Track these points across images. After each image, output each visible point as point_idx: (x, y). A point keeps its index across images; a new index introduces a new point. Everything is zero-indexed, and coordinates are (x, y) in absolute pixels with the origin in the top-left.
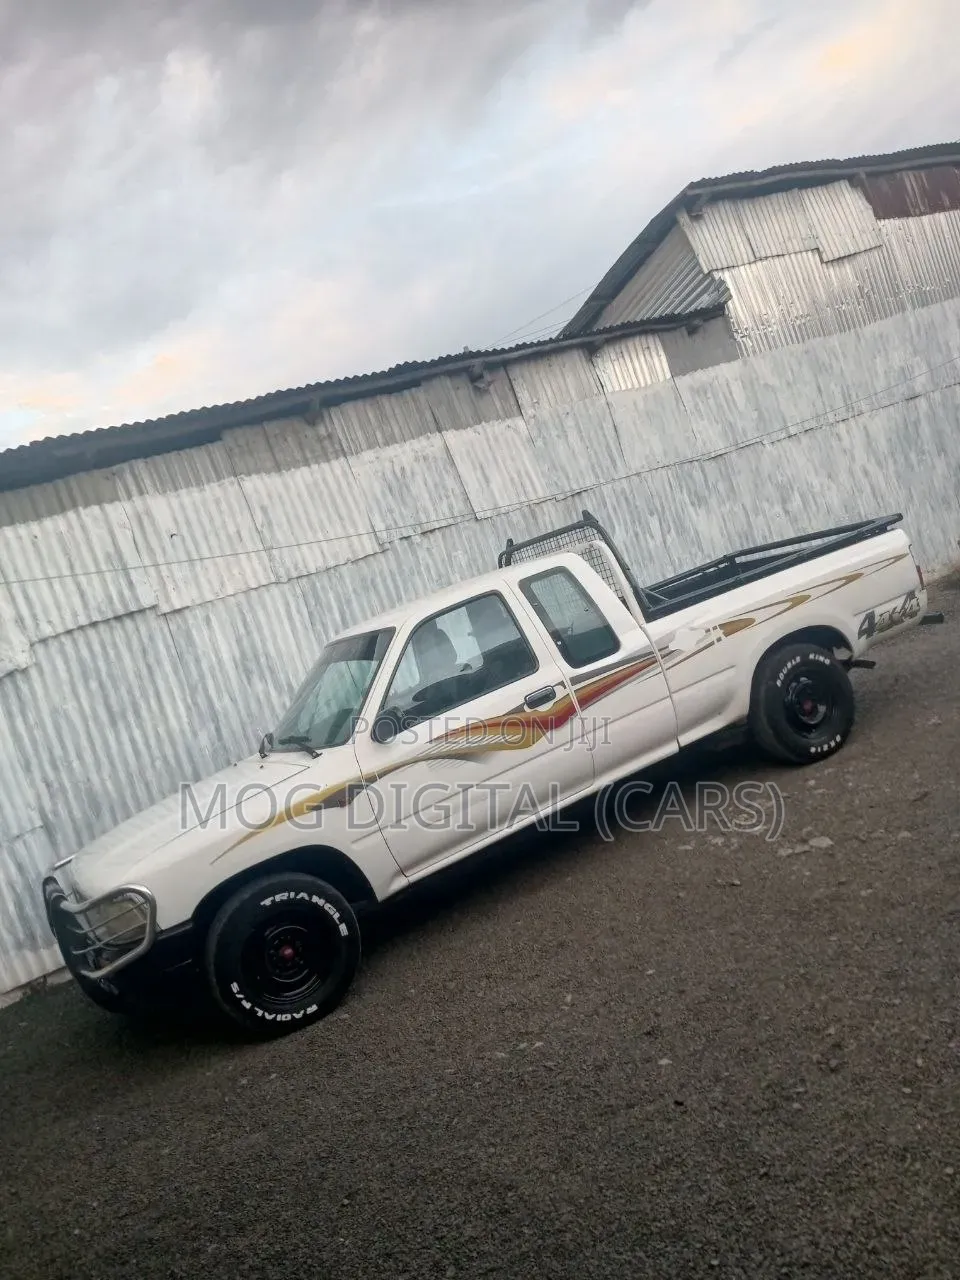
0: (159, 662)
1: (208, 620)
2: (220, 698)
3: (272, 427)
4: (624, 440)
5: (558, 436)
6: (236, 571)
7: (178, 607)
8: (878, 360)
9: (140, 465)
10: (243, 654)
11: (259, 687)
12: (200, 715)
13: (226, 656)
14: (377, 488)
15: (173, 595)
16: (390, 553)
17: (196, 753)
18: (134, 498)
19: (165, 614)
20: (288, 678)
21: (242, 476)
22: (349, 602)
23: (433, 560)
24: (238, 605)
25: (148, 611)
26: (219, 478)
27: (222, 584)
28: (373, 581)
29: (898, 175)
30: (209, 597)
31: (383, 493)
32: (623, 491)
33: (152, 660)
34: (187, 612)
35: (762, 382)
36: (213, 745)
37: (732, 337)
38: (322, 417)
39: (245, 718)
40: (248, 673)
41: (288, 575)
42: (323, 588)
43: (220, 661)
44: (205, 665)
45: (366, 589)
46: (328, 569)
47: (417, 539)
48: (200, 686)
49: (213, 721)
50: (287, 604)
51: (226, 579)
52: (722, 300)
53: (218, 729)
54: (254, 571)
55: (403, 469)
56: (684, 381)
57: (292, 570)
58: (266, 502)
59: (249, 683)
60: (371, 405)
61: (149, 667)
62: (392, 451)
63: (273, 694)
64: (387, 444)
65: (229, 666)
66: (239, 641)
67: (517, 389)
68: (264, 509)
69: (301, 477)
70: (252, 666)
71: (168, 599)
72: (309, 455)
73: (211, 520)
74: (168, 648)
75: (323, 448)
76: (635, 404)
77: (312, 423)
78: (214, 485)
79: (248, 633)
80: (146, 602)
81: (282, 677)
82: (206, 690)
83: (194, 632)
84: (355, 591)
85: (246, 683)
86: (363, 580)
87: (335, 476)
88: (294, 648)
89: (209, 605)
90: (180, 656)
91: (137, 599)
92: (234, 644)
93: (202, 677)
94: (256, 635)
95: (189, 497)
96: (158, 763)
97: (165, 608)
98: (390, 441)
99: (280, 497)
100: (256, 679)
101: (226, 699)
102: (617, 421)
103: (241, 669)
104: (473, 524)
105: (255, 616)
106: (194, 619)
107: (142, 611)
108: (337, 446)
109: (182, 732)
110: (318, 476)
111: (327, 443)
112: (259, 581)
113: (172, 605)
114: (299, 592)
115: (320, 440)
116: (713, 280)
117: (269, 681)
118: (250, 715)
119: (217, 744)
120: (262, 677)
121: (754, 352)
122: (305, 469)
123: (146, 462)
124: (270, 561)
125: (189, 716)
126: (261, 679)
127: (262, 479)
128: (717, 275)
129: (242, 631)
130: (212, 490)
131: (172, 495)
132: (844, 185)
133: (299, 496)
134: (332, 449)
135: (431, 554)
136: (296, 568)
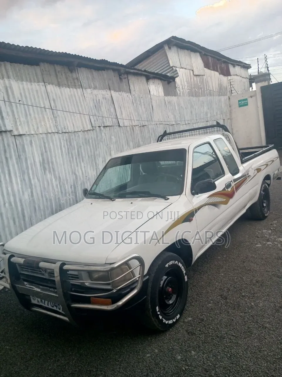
0: (11, 157)
1: (31, 142)
2: (34, 178)
3: (58, 68)
4: (154, 111)
5: (139, 104)
6: (43, 124)
7: (21, 133)
8: (202, 108)
9: (8, 65)
10: (43, 160)
11: (49, 176)
12: (26, 184)
13: (37, 160)
14: (92, 104)
15: (20, 128)
16: (94, 131)
17: (23, 201)
18: (5, 79)
19: (14, 136)
20: (59, 174)
21: (47, 84)
22: (81, 147)
23: (106, 137)
24: (43, 138)
25: (8, 132)
26: (38, 82)
27: (38, 128)
28: (89, 140)
29: (208, 57)
30: (33, 133)
31: (93, 106)
32: (153, 128)
33: (8, 156)
34: (24, 137)
35: (181, 106)
36: (29, 199)
37: (176, 89)
38: (75, 70)
39: (42, 189)
40: (45, 169)
41: (62, 131)
42: (72, 139)
43: (35, 162)
44: (29, 162)
45: (86, 143)
46: (75, 132)
47: (102, 128)
48: (26, 171)
49: (30, 188)
50: (61, 143)
51: (39, 126)
52: (175, 76)
53: (32, 192)
54: (50, 126)
55: (99, 100)
56: (166, 98)
57: (63, 129)
58: (55, 97)
59: (45, 174)
60: (90, 72)
61: (6, 158)
62: (95, 92)
63: (54, 180)
64: (94, 89)
65: (38, 165)
66: (42, 155)
67: (130, 84)
68: (54, 100)
69: (67, 91)
70: (47, 166)
71: (17, 129)
72: (70, 84)
73: (35, 99)
74: (14, 151)
75: (75, 83)
76: (156, 100)
77: (71, 71)
78: (36, 84)
79: (46, 152)
80: (9, 128)
81: (57, 173)
82: (29, 174)
83: (26, 146)
84: (83, 143)
85: (44, 174)
86: (86, 139)
87: (78, 95)
88: (62, 162)
89: (32, 135)
90: (19, 156)
91: (5, 126)
92: (40, 155)
93: (27, 168)
94: (49, 153)
95: (26, 85)
96: (7, 205)
97: (16, 133)
98: (95, 88)
99: (60, 97)
100: (47, 172)
101: (36, 180)
102: (153, 104)
103: (42, 167)
104: (118, 127)
105: (49, 144)
106: (26, 140)
107: (6, 132)
108: (80, 83)
109: (19, 190)
110: (72, 93)
111: (76, 81)
112: (52, 130)
113: (19, 132)
114: (65, 139)
115: (74, 79)
116: (173, 69)
117: (52, 175)
118: (45, 188)
119: (31, 199)
120: (50, 172)
121: (180, 96)
122: (68, 89)
123: (11, 65)
124: (56, 123)
125: (22, 185)
126: (49, 173)
127: (54, 87)
128: (174, 68)
129: (44, 150)
130: (35, 86)
131: (20, 82)
132: (198, 54)
133: (66, 99)
134: (77, 84)
135: (106, 135)
136: (65, 129)
